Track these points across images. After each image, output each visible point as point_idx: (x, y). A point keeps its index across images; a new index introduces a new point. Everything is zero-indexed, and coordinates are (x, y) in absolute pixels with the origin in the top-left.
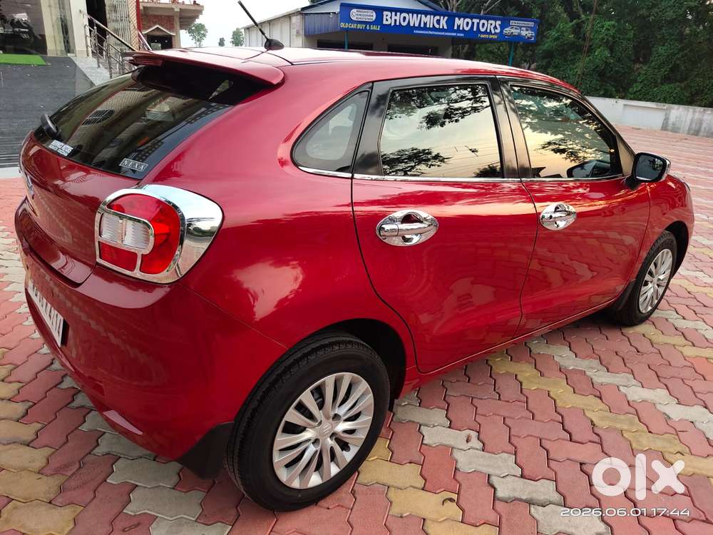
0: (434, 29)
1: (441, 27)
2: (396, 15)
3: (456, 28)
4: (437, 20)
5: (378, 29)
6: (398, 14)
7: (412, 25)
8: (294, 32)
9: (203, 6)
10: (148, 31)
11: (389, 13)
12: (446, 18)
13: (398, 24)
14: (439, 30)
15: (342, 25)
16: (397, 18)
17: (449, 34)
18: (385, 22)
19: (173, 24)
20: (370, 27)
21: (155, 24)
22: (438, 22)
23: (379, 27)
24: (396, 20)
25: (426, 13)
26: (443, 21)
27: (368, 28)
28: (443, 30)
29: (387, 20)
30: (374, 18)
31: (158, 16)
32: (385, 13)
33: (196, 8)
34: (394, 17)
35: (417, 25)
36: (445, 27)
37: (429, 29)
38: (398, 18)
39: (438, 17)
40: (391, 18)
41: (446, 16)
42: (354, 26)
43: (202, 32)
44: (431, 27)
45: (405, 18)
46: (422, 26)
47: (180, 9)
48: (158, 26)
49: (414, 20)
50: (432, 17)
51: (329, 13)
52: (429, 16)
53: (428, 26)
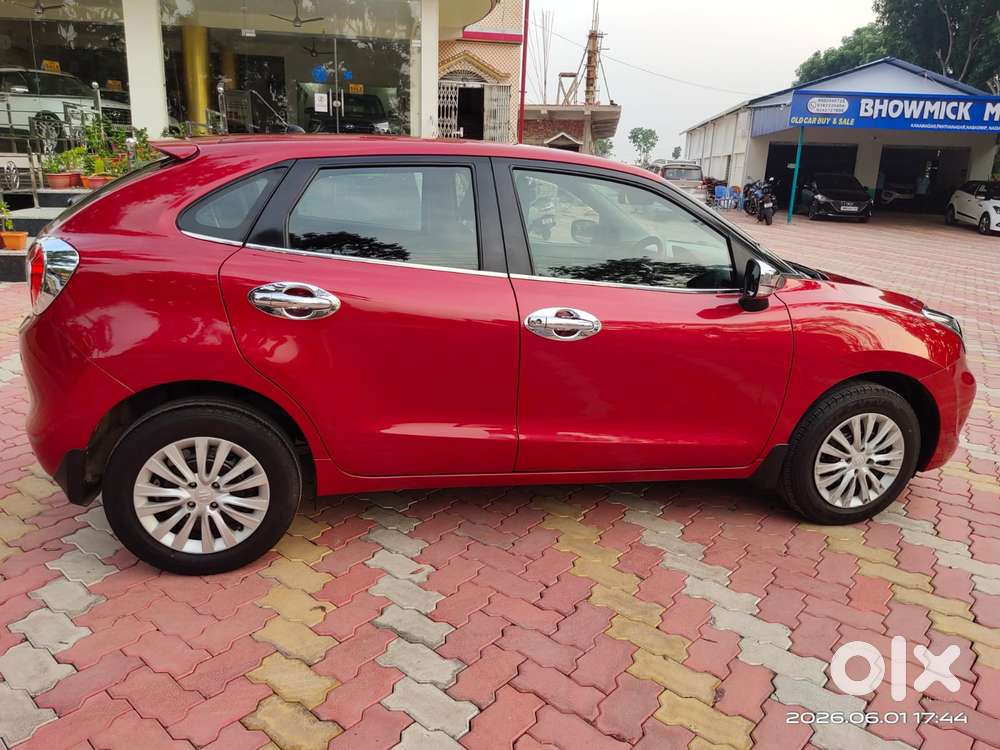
0: (947, 120)
1: (959, 118)
2: (882, 103)
3: (986, 118)
4: (953, 108)
5: (851, 124)
6: (886, 101)
7: (907, 115)
8: (739, 132)
9: (620, 107)
10: (552, 139)
11: (870, 102)
12: (969, 104)
13: (884, 115)
14: (955, 122)
15: (795, 120)
16: (884, 108)
17: (973, 128)
18: (862, 114)
19: (582, 131)
20: (838, 121)
21: (560, 131)
22: (955, 111)
23: (853, 121)
24: (880, 111)
25: (933, 99)
26: (964, 110)
27: (834, 122)
28: (963, 122)
29: (866, 110)
30: (845, 108)
31: (565, 121)
32: (864, 101)
33: (613, 109)
34: (878, 106)
35: (916, 116)
36: (967, 118)
37: (939, 121)
38: (886, 108)
39: (955, 104)
40: (873, 108)
41: (970, 101)
42: (812, 121)
43: (651, 140)
44: (942, 117)
45: (896, 108)
46: (926, 116)
47: (592, 112)
48: (563, 133)
49: (912, 110)
50: (944, 103)
51: (780, 105)
52: (938, 103)
53: (936, 117)
